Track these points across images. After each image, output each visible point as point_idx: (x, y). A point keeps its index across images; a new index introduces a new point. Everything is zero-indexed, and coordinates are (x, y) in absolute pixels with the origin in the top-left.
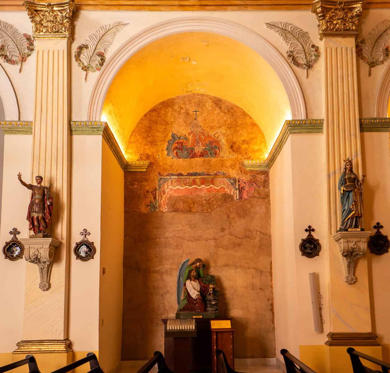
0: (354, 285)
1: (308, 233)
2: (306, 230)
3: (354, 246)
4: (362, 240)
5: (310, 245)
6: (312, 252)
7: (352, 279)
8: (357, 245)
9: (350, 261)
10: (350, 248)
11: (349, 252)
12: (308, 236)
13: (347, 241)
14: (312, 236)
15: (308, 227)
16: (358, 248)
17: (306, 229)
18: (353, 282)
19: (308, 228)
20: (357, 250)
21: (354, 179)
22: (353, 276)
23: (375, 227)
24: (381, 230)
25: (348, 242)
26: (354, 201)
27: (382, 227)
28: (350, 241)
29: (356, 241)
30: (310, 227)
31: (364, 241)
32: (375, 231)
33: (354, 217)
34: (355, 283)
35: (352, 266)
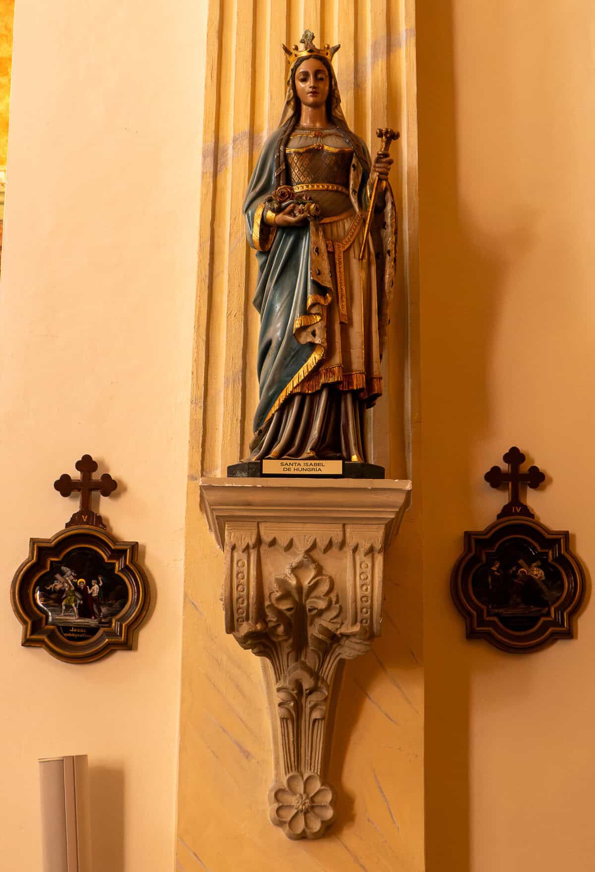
0: (328, 847)
1: (71, 506)
2: (64, 486)
3: (300, 573)
4: (354, 535)
5: (81, 581)
6: (92, 622)
7: (311, 808)
8: (320, 570)
9: (298, 685)
10: (273, 591)
11: (272, 617)
12: (75, 520)
13: (252, 541)
14: (99, 521)
15: (79, 466)
16: (324, 587)
17: (65, 477)
18: (316, 826)
19: (76, 475)
20: (322, 604)
21: (343, 161)
22: (317, 785)
23: (494, 478)
24: (533, 499)
25: (264, 548)
26: (321, 290)
27: (537, 479)
28: (273, 543)
29: (314, 546)
30: (87, 464)
31: (365, 546)
33: (319, 393)
34: (330, 830)
35: (316, 715)
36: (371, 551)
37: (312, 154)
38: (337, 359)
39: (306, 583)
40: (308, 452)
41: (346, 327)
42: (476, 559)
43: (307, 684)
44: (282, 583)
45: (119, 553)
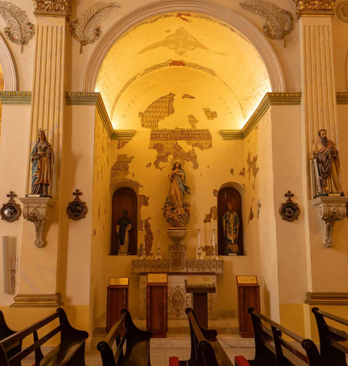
1: (9, 199)
2: (8, 196)
3: (34, 211)
4: (42, 205)
5: (11, 210)
6: (12, 216)
7: (40, 243)
8: (36, 210)
9: (37, 226)
11: (30, 217)
12: (10, 201)
13: (27, 206)
14: (13, 201)
15: (10, 193)
17: (8, 194)
19: (10, 194)
20: (37, 215)
21: (45, 148)
22: (41, 240)
23: (74, 194)
24: (80, 197)
25: (29, 207)
26: (38, 169)
27: (81, 194)
28: (30, 206)
29: (36, 207)
30: (11, 192)
32: (75, 197)
33: (39, 184)
34: (43, 246)
35: (41, 230)
36: (44, 208)
37: (41, 147)
38: (41, 179)
39: (34, 212)
40: (37, 193)
41: (43, 174)
42: (70, 206)
43: (39, 226)
44: (31, 212)
45: (16, 206)
